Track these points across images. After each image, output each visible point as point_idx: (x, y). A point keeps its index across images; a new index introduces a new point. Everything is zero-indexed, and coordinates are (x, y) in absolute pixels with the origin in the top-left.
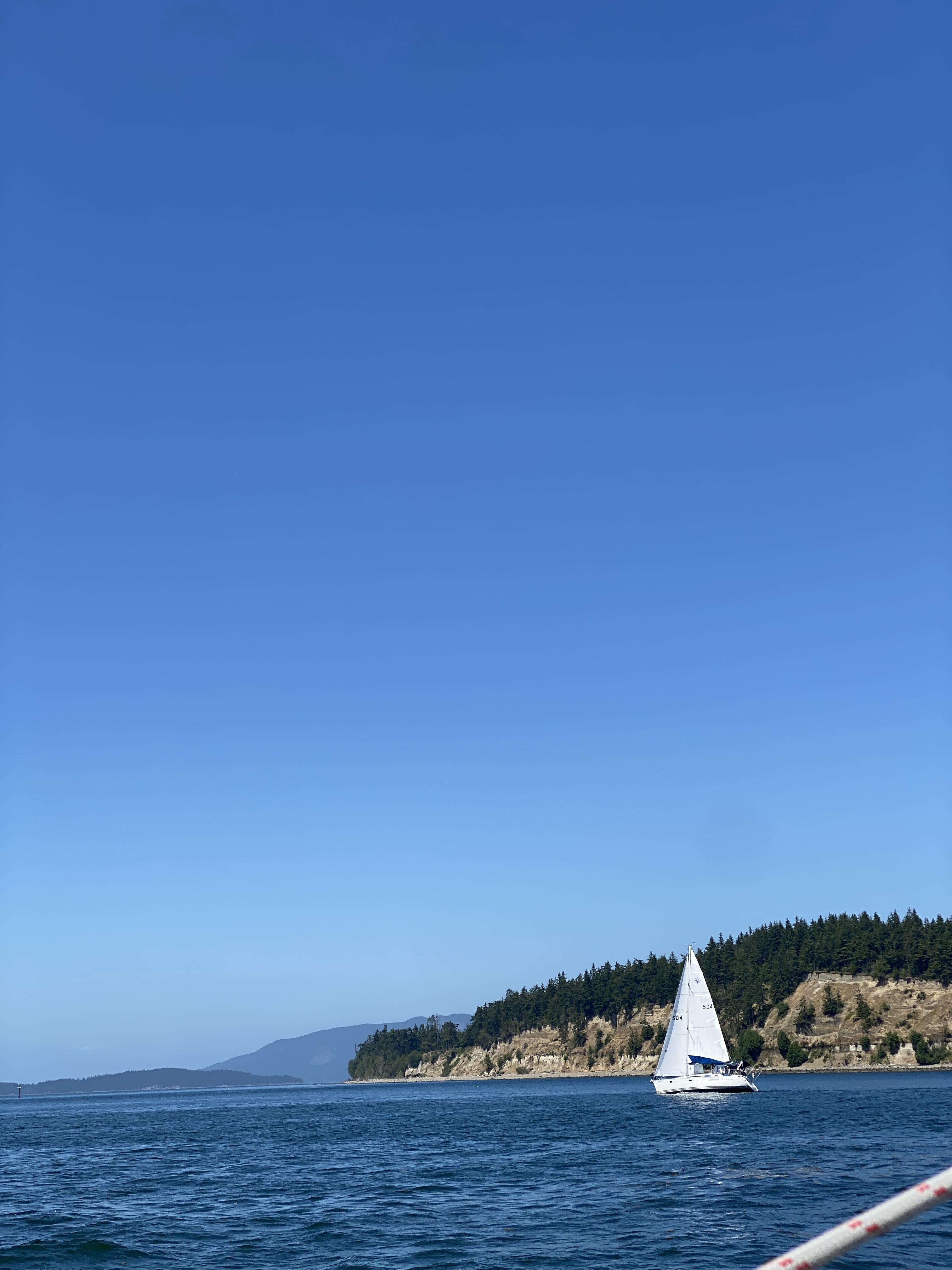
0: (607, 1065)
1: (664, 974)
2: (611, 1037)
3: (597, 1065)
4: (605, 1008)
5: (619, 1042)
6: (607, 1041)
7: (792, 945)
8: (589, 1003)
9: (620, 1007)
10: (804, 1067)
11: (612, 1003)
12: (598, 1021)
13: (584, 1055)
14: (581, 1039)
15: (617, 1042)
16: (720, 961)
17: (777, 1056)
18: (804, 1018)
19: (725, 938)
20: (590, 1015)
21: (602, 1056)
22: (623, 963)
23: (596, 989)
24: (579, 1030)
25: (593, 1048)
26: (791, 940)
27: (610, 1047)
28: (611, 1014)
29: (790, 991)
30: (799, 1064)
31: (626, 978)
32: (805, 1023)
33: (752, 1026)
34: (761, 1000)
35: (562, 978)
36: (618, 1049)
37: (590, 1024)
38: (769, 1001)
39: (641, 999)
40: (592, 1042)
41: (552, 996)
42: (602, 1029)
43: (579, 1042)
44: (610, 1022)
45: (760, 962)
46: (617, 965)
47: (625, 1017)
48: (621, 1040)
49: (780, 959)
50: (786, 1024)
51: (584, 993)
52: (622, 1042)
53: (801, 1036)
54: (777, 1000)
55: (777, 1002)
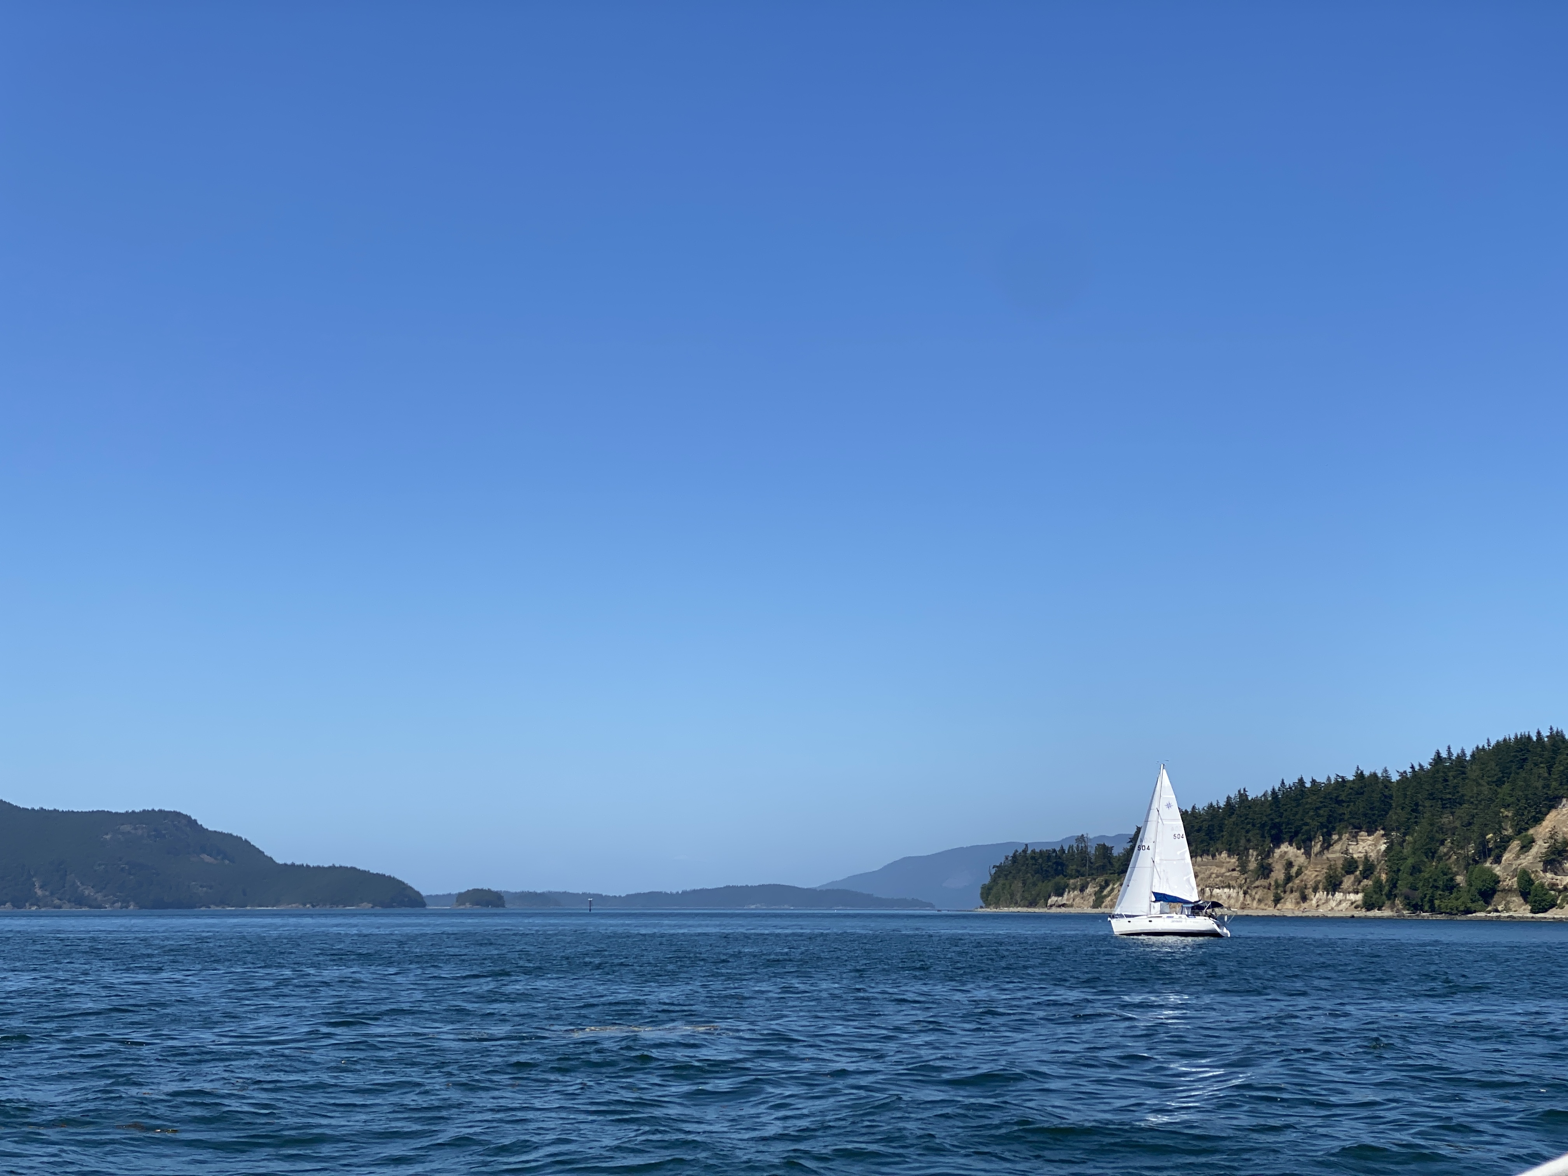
0: (1298, 903)
1: (1374, 795)
2: (1303, 869)
3: (1285, 903)
4: (1296, 833)
5: (1313, 876)
6: (1299, 873)
7: (1541, 763)
8: (1275, 826)
9: (1316, 833)
10: (1549, 914)
11: (1305, 828)
12: (1287, 850)
13: (1269, 889)
14: (1265, 870)
15: (1310, 876)
16: (1446, 780)
17: (1517, 900)
18: (1553, 853)
19: (1455, 752)
20: (1277, 841)
21: (1292, 891)
22: (1321, 779)
23: (1286, 810)
24: (1262, 859)
25: (1280, 882)
26: (1541, 756)
27: (1302, 881)
28: (1304, 841)
29: (1538, 820)
30: (1545, 910)
31: (1325, 798)
32: (1554, 860)
33: (1485, 861)
34: (1498, 830)
35: (1243, 796)
36: (1311, 884)
37: (1277, 852)
38: (1509, 832)
39: (1343, 824)
40: (1278, 874)
41: (1230, 816)
42: (1292, 859)
43: (1263, 874)
44: (1302, 850)
45: (1500, 783)
46: (1313, 781)
47: (1321, 846)
48: (1316, 873)
49: (1525, 780)
50: (1530, 860)
51: (1270, 815)
52: (1317, 876)
53: (1549, 875)
54: (1520, 831)
55: (1519, 833)
